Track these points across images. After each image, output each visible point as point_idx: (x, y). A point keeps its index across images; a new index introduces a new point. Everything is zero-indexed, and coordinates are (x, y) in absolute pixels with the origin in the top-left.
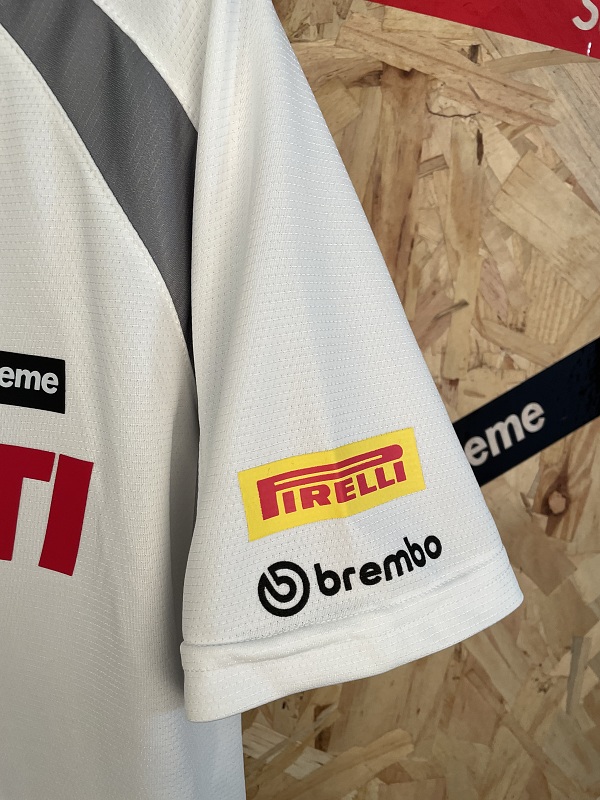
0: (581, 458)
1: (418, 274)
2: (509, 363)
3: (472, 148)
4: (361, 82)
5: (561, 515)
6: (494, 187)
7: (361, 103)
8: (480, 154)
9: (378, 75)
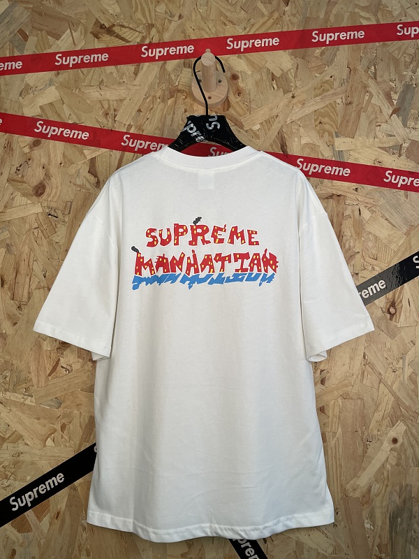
0: (399, 297)
1: (345, 244)
2: (373, 269)
3: (358, 212)
4: (327, 198)
5: (394, 314)
6: (364, 222)
7: (327, 203)
8: (360, 214)
9: (331, 196)
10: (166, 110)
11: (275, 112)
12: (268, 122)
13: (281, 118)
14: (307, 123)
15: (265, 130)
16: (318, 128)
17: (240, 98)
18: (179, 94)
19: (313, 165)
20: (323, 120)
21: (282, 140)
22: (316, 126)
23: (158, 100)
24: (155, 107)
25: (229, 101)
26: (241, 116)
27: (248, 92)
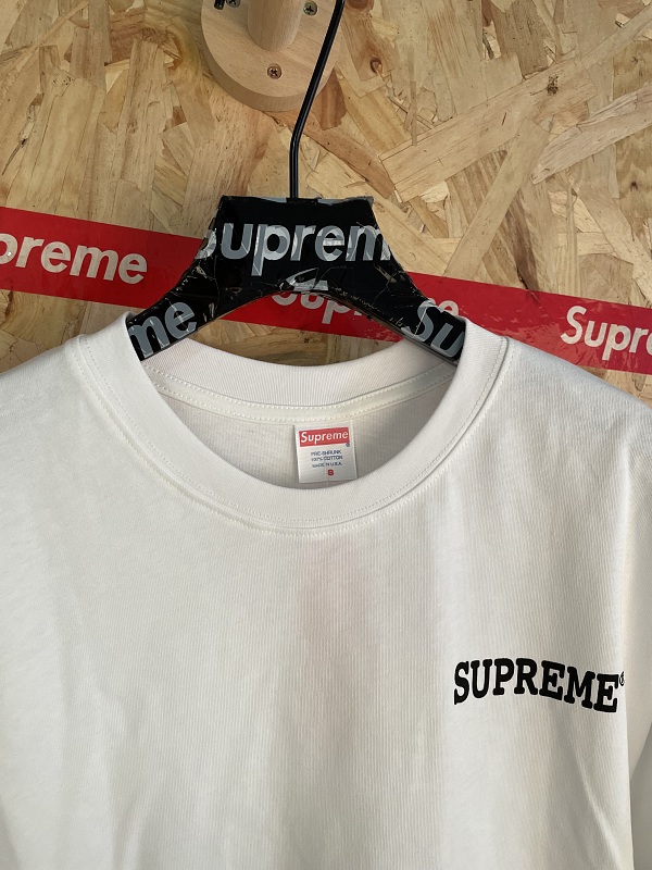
10: (97, 108)
11: (497, 139)
12: (474, 177)
13: (515, 161)
14: (596, 183)
15: (464, 204)
16: (627, 201)
17: (376, 81)
18: (150, 48)
19: (615, 329)
20: (642, 176)
21: (521, 240)
22: (622, 195)
23: (65, 66)
24: (52, 93)
25: (338, 90)
26: (383, 147)
27: (403, 58)
